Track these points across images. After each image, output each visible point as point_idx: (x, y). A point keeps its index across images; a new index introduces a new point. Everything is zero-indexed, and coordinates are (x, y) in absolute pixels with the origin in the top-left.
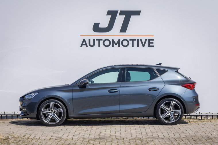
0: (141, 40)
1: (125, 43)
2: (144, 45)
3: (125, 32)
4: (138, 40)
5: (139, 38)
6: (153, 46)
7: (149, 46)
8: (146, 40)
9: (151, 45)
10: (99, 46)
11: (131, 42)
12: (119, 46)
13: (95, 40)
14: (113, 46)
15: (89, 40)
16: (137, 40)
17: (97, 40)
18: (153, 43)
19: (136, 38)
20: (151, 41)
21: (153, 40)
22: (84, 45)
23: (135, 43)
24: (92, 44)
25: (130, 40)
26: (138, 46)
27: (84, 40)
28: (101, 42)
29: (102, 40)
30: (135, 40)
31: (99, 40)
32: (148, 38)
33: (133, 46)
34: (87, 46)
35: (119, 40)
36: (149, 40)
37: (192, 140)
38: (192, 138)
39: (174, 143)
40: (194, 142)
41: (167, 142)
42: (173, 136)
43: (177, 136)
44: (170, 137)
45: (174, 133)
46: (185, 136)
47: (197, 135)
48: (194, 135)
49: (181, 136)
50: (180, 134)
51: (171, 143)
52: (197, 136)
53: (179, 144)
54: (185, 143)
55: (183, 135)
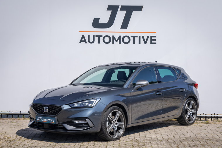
0: (143, 37)
1: (126, 40)
2: (145, 42)
3: (126, 28)
4: (140, 37)
5: (141, 35)
6: (155, 43)
7: (151, 43)
8: (148, 37)
9: (153, 42)
10: (99, 42)
11: (132, 39)
12: (120, 43)
13: (95, 36)
14: (113, 43)
15: (89, 36)
16: (138, 37)
17: (96, 36)
18: (155, 40)
19: (138, 35)
20: (153, 38)
21: (155, 37)
22: (83, 41)
23: (137, 39)
24: (91, 40)
25: (132, 36)
26: (140, 43)
27: (83, 37)
28: (101, 38)
29: (102, 36)
30: (137, 37)
31: (99, 37)
32: (150, 35)
33: (134, 43)
34: (86, 43)
35: (120, 37)
36: (151, 37)
37: (192, 143)
38: (192, 141)
39: (172, 146)
40: (194, 144)
41: (165, 144)
42: (173, 139)
43: (177, 138)
44: (169, 139)
45: (174, 135)
46: (185, 139)
47: (198, 137)
48: (195, 137)
49: (181, 138)
50: (180, 136)
51: (169, 145)
52: (197, 139)
53: (177, 146)
54: (184, 146)
55: (183, 137)
